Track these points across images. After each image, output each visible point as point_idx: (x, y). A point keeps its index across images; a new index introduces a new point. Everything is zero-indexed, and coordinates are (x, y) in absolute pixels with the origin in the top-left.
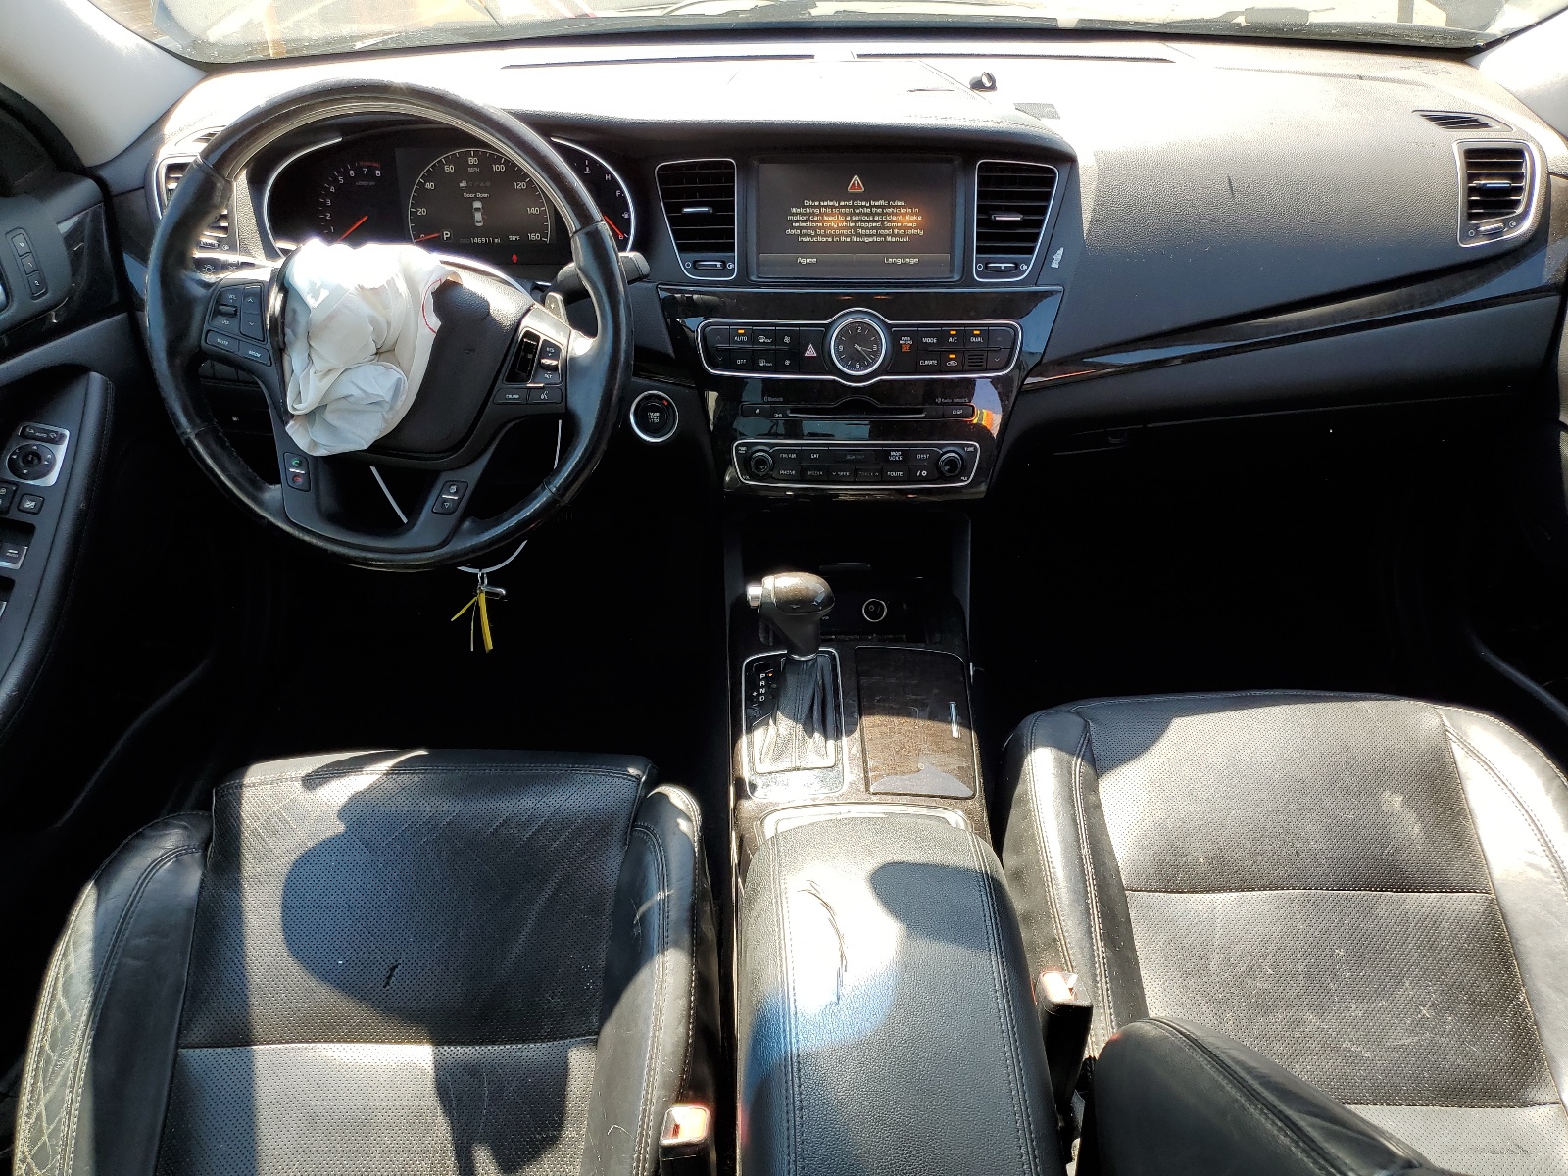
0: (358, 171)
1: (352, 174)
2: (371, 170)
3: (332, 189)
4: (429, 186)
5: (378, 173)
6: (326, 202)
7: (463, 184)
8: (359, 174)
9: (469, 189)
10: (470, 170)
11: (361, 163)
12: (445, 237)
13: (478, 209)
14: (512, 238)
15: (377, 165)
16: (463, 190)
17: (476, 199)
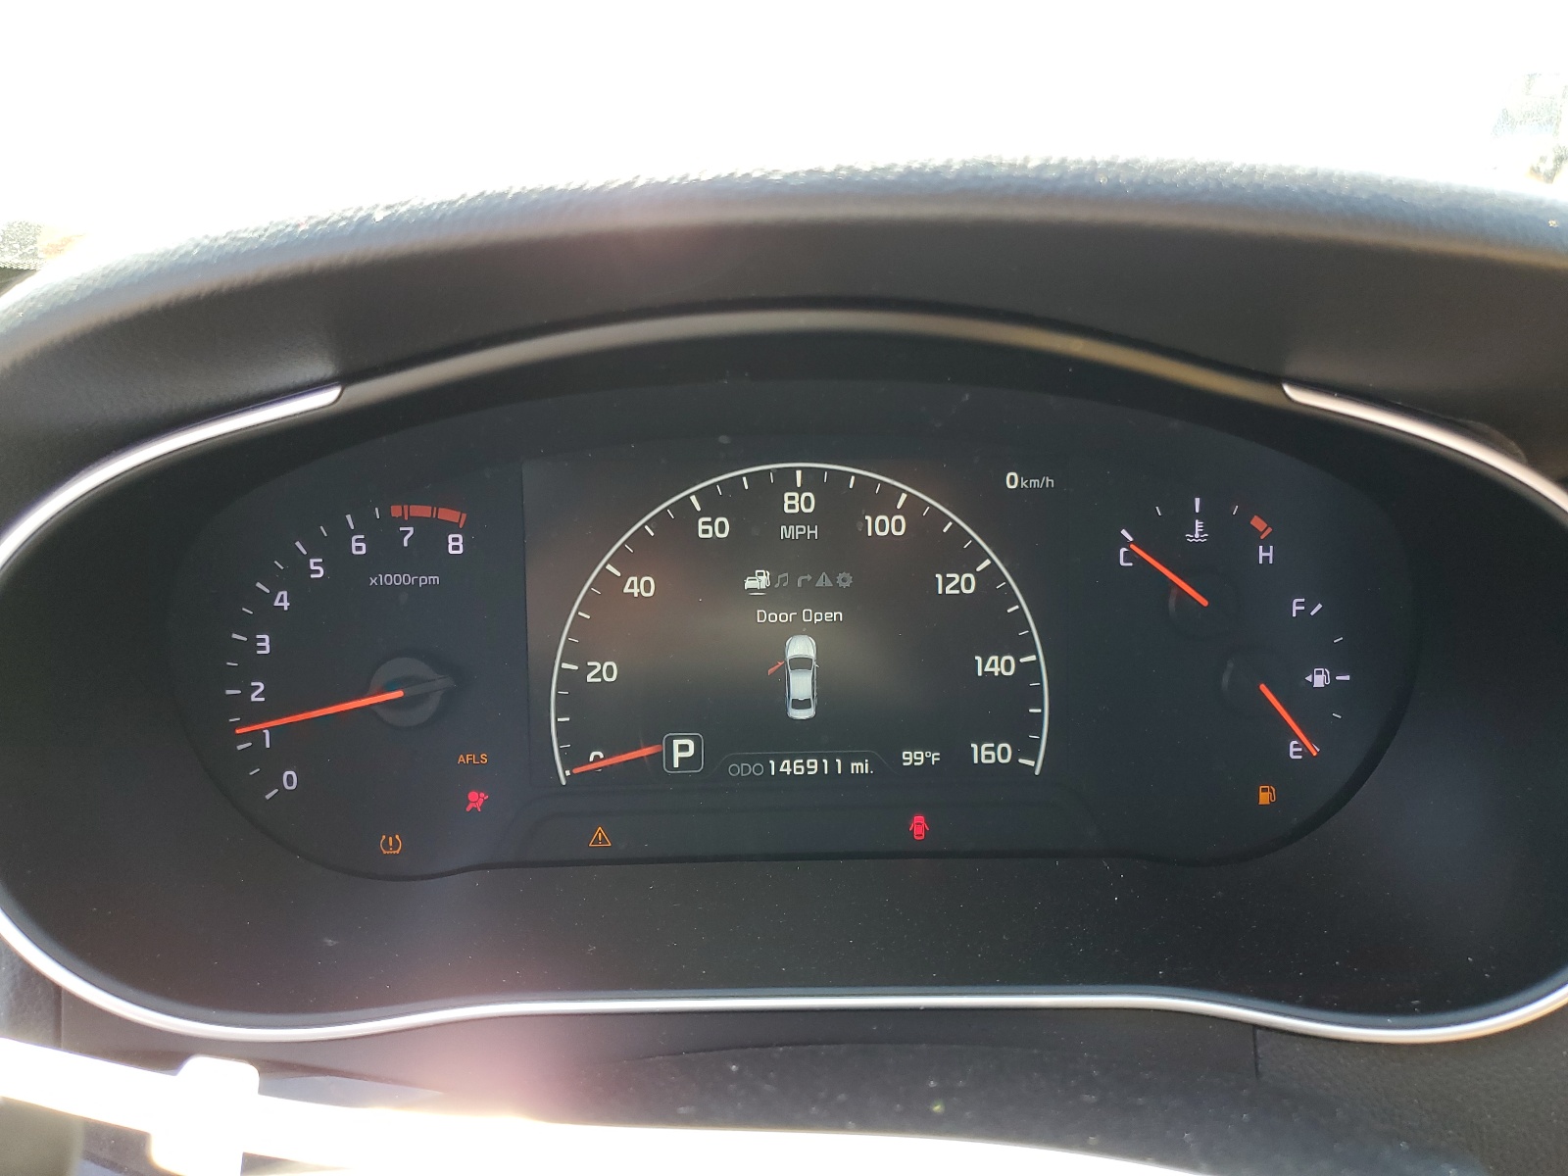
0: (383, 537)
1: (358, 547)
2: (432, 534)
3: (283, 601)
4: (637, 586)
5: (455, 545)
6: (252, 643)
7: (759, 581)
8: (386, 552)
9: (770, 598)
10: (787, 532)
11: (396, 511)
12: (677, 755)
13: (801, 663)
14: (912, 757)
15: (447, 515)
16: (754, 599)
17: (797, 628)
